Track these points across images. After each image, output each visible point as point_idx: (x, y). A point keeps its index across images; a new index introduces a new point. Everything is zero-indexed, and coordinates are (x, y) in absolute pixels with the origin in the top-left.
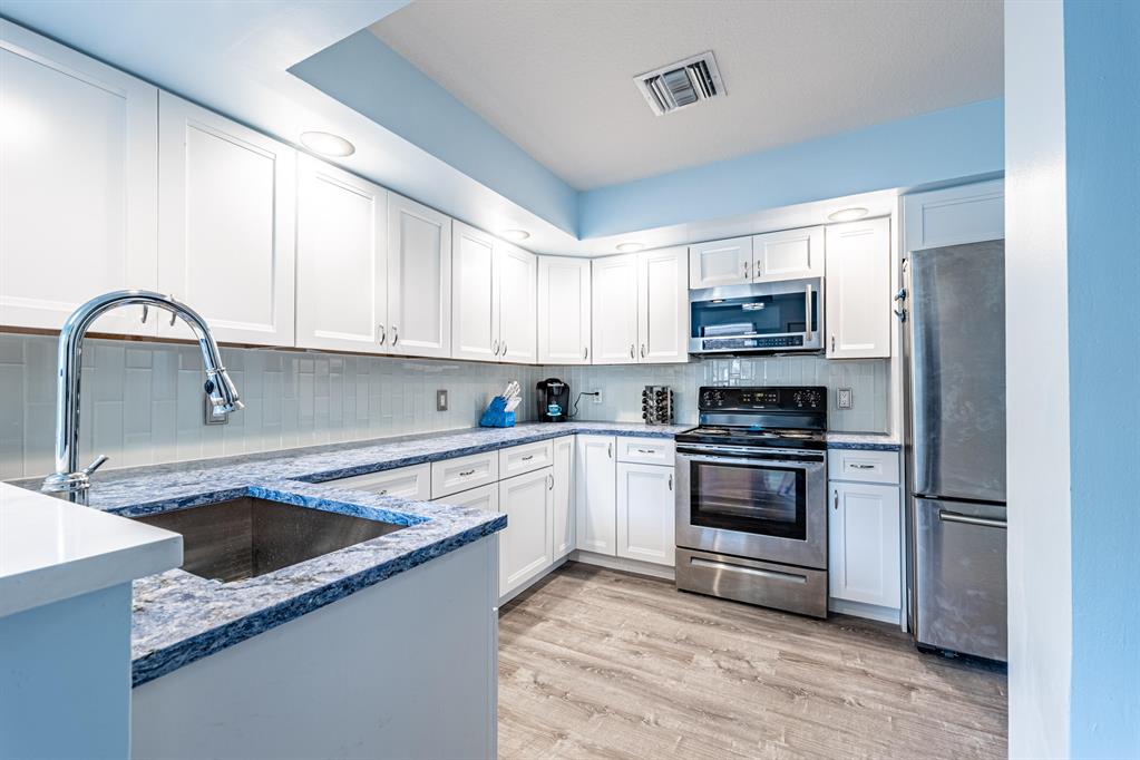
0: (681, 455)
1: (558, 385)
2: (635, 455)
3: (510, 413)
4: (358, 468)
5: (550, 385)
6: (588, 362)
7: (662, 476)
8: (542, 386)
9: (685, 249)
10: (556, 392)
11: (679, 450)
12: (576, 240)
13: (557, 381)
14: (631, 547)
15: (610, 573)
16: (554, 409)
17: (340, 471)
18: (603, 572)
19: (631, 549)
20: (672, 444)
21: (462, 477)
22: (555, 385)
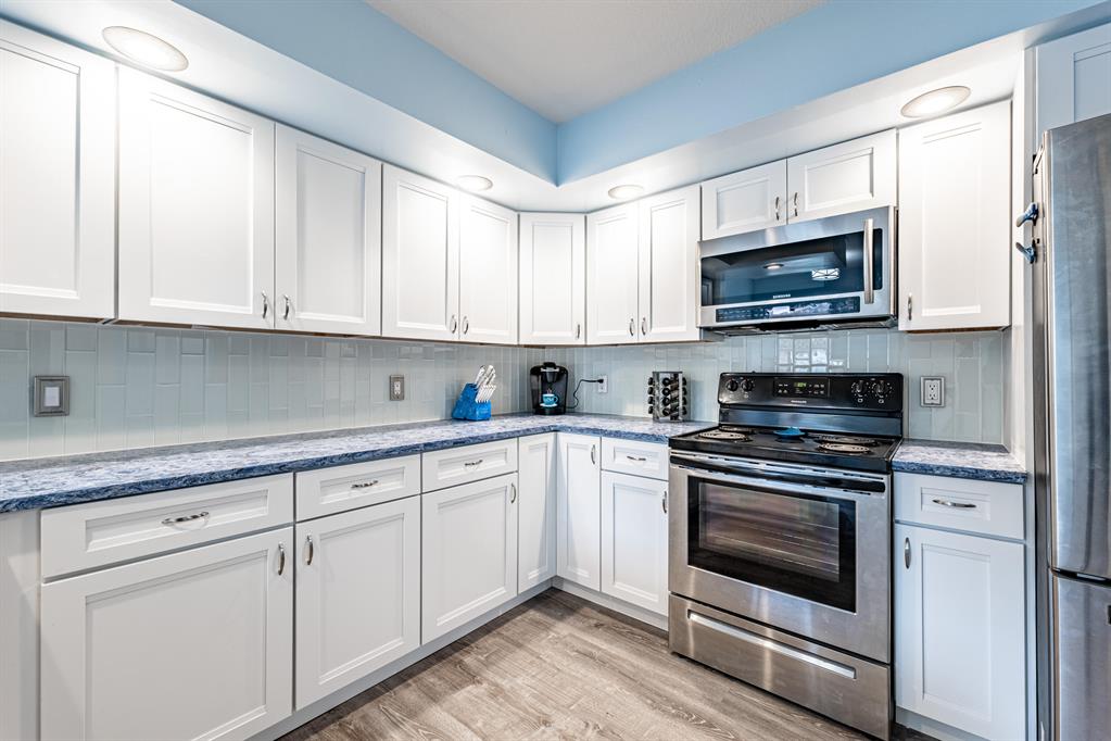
0: (676, 467)
1: (552, 370)
2: (622, 462)
3: (483, 404)
4: (146, 483)
5: (543, 370)
6: (581, 342)
7: (655, 493)
8: (535, 371)
9: (696, 188)
10: (549, 379)
11: (674, 460)
12: (553, 186)
13: (552, 365)
14: (617, 583)
15: (594, 613)
16: (549, 399)
17: (107, 489)
18: (586, 610)
19: (618, 585)
20: (664, 450)
21: (355, 491)
22: (548, 370)
